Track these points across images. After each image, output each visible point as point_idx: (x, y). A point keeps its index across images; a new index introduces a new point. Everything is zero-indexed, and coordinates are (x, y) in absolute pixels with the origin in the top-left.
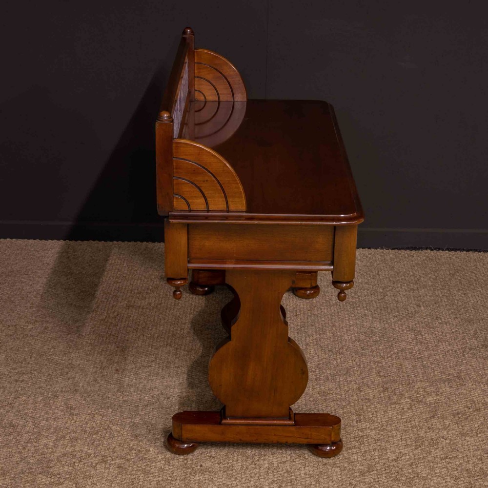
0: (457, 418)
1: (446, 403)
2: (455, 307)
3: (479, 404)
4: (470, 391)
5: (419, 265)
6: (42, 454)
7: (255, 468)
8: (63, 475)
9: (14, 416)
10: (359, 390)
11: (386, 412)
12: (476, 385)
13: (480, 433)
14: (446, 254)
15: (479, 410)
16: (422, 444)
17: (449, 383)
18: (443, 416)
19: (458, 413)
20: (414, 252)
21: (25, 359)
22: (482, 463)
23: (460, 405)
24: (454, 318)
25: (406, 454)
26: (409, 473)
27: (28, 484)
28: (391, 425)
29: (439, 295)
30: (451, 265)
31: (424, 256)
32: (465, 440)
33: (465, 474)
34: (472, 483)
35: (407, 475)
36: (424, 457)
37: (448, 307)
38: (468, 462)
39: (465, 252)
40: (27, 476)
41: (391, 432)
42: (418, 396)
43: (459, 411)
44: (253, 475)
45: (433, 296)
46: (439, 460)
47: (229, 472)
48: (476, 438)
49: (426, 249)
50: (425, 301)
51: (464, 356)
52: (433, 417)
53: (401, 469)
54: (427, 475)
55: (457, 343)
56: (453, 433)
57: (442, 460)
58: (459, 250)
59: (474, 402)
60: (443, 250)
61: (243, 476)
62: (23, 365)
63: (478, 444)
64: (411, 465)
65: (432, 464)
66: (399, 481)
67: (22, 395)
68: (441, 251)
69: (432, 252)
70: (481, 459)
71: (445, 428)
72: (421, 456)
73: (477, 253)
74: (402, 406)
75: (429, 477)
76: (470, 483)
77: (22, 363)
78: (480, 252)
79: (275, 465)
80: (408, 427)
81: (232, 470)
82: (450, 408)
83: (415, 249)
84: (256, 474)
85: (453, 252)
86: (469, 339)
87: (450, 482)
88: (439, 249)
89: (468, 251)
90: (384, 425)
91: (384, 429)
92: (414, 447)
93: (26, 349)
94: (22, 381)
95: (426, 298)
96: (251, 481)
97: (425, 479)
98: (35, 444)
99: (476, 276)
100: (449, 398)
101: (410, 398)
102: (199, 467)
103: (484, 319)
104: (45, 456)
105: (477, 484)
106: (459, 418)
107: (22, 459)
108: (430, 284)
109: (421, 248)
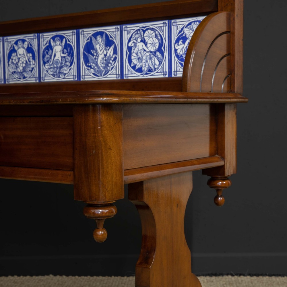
14: (247, 279)
49: (227, 275)
60: (244, 275)
68: (242, 277)
69: (233, 278)
88: (240, 275)
109: (222, 275)
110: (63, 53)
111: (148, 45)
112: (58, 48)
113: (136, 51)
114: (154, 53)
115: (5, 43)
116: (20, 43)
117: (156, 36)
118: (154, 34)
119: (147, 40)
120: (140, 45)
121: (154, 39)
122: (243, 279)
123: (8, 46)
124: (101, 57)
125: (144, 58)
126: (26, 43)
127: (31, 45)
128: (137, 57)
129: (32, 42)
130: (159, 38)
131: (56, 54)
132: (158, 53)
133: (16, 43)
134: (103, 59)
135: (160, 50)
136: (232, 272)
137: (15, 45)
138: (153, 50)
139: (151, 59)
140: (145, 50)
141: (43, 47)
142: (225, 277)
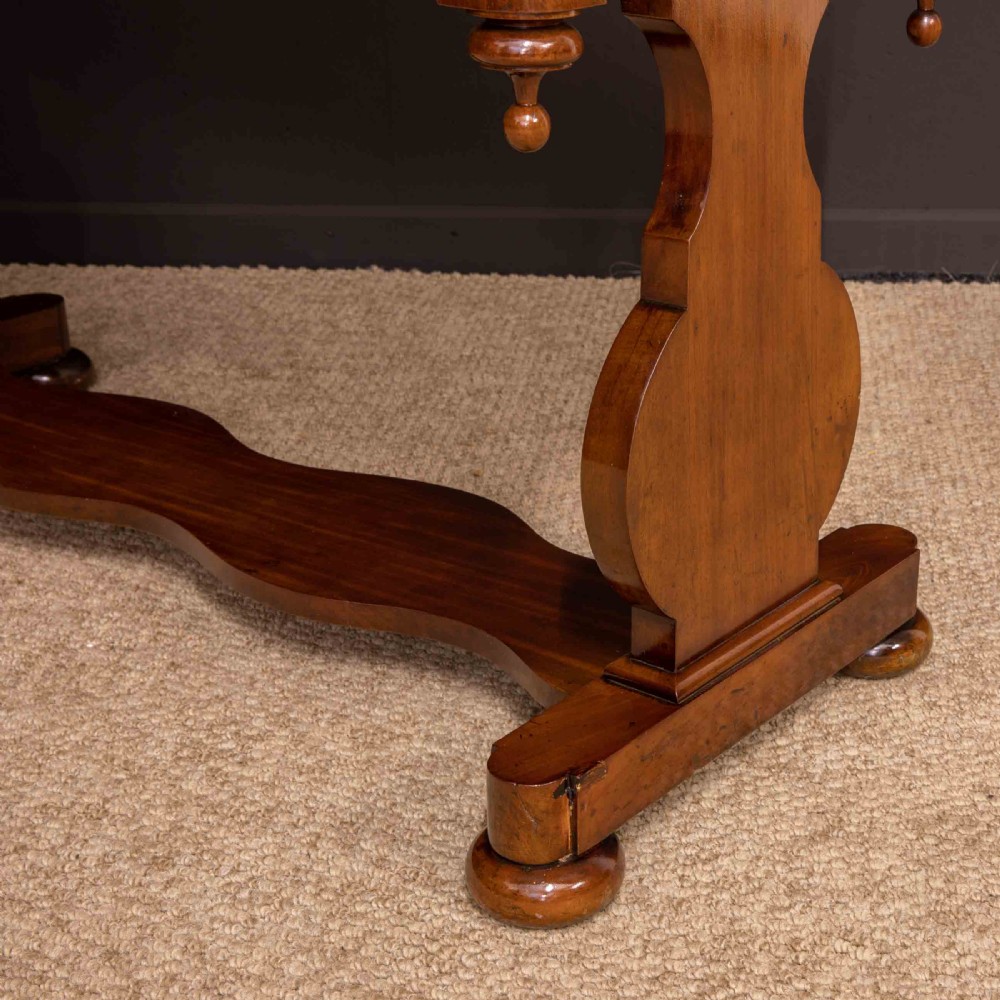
0: (931, 841)
1: (896, 775)
5: (897, 317)
14: (991, 290)
18: (871, 829)
19: (941, 819)
20: (887, 286)
23: (955, 783)
24: (987, 467)
29: (947, 400)
31: (918, 297)
37: (971, 432)
43: (947, 807)
45: (924, 400)
49: (930, 277)
50: (890, 417)
52: (826, 835)
55: (983, 545)
60: (982, 280)
68: (975, 284)
69: (947, 288)
71: (871, 888)
82: (910, 796)
83: (894, 278)
88: (970, 279)
100: (911, 753)
106: (941, 840)
108: (922, 367)
109: (913, 277)
122: (976, 291)
136: (945, 271)
142: (924, 284)
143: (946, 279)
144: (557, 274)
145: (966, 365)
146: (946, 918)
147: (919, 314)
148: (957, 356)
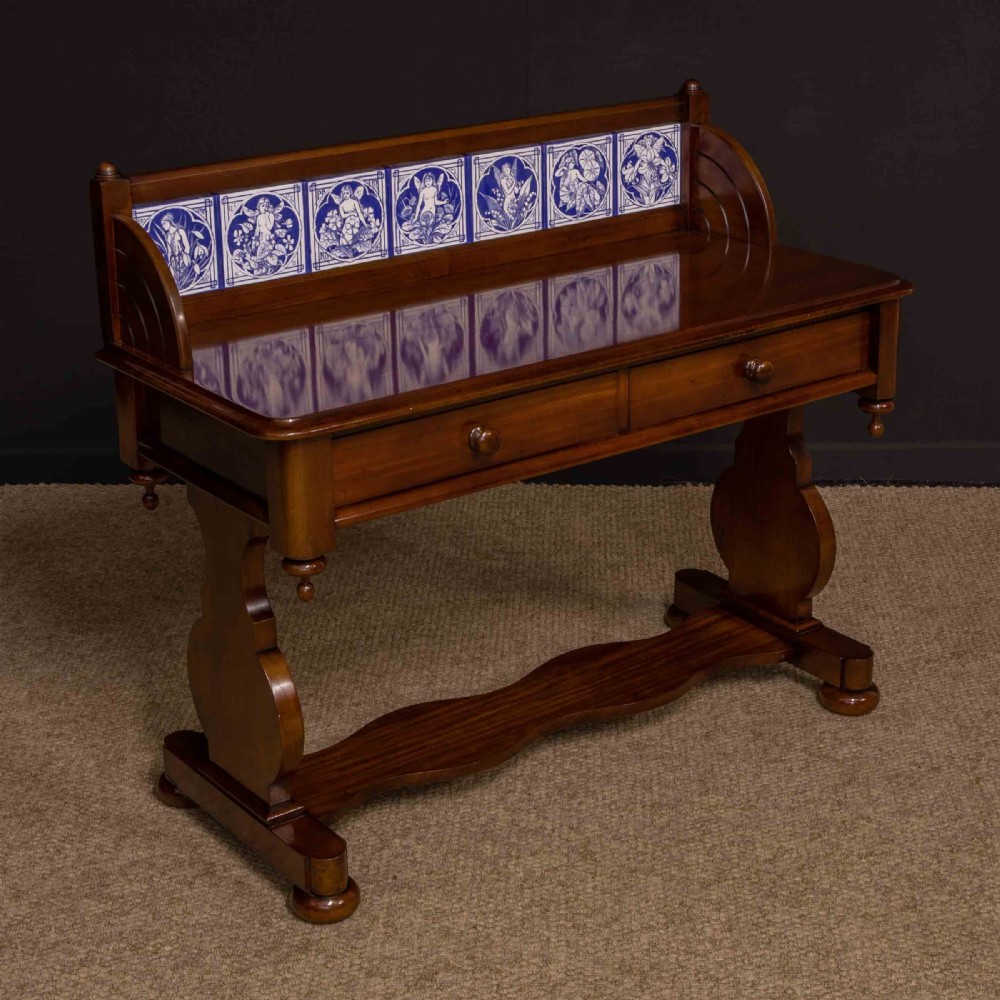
0: (895, 784)
1: (876, 759)
2: (902, 587)
3: (938, 758)
4: (924, 736)
6: (90, 863)
7: (498, 880)
8: (130, 898)
9: (41, 796)
10: (707, 736)
11: (757, 776)
12: (934, 724)
13: (938, 810)
14: (890, 491)
15: (937, 769)
16: (824, 831)
17: (883, 722)
18: (868, 780)
19: (897, 776)
21: (66, 697)
22: (939, 862)
23: (902, 762)
24: (900, 607)
25: (792, 849)
26: (795, 883)
27: (64, 916)
28: (766, 799)
29: (874, 566)
30: (900, 511)
31: (847, 496)
32: (908, 822)
33: (904, 882)
34: (917, 898)
35: (791, 886)
36: (827, 854)
37: (889, 587)
38: (912, 861)
39: (928, 488)
40: (62, 902)
41: (764, 811)
42: (821, 746)
43: (900, 771)
44: (494, 892)
45: (861, 567)
46: (856, 859)
47: (448, 888)
48: (931, 819)
49: (853, 483)
50: (844, 578)
51: (915, 673)
52: (849, 783)
53: (781, 877)
54: (831, 886)
55: (902, 651)
56: (884, 811)
57: (861, 858)
58: (915, 484)
59: (929, 754)
60: (885, 484)
61: (474, 895)
62: (62, 707)
63: (933, 829)
64: (801, 869)
65: (841, 867)
66: (776, 897)
67: (57, 759)
68: (880, 487)
69: (864, 490)
70: (937, 856)
71: (871, 802)
72: (821, 853)
73: (951, 488)
74: (788, 765)
75: (835, 889)
76: (913, 898)
77: (59, 704)
78: (958, 486)
79: (538, 874)
80: (799, 802)
81: (454, 885)
82: (883, 767)
84: (499, 891)
85: (904, 487)
86: (927, 643)
87: (874, 897)
88: (876, 483)
89: (933, 484)
90: (753, 799)
91: (751, 806)
92: (807, 838)
93: (69, 679)
94: (58, 736)
95: (846, 571)
96: (488, 903)
97: (825, 892)
98: (78, 845)
99: (947, 531)
100: (881, 750)
101: (805, 749)
102: (390, 881)
103: (958, 607)
104: (97, 866)
105: (927, 899)
106: (899, 784)
107: (52, 872)
108: (856, 546)
109: (842, 483)
110: (440, 199)
111: (585, 173)
112: (429, 193)
113: (566, 183)
114: (593, 184)
115: (310, 193)
116: (346, 191)
117: (596, 159)
118: (593, 155)
119: (583, 166)
120: (574, 174)
121: (594, 162)
122: (881, 492)
123: (317, 198)
124: (509, 198)
125: (579, 192)
126: (360, 190)
127: (370, 191)
128: (568, 193)
129: (372, 186)
130: (601, 160)
131: (426, 202)
132: (598, 183)
133: (337, 191)
134: (512, 201)
135: (601, 178)
136: (862, 479)
137: (333, 196)
138: (591, 179)
139: (588, 192)
140: (580, 181)
141: (397, 194)
142: (850, 487)
143: (863, 484)
144: (629, 484)
145: (881, 544)
146: (904, 813)
147: (849, 509)
148: (875, 538)
